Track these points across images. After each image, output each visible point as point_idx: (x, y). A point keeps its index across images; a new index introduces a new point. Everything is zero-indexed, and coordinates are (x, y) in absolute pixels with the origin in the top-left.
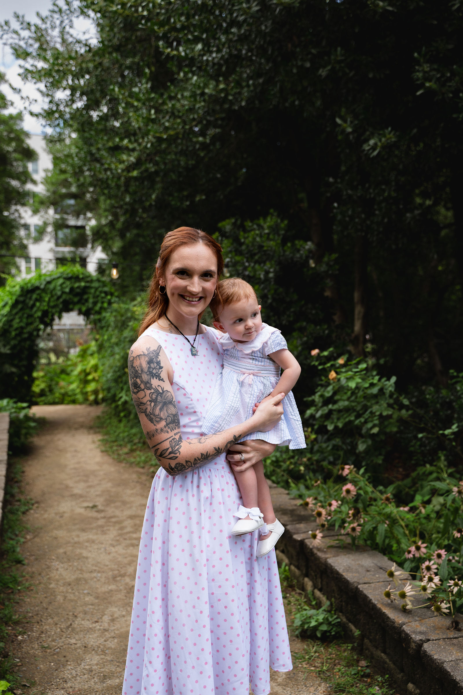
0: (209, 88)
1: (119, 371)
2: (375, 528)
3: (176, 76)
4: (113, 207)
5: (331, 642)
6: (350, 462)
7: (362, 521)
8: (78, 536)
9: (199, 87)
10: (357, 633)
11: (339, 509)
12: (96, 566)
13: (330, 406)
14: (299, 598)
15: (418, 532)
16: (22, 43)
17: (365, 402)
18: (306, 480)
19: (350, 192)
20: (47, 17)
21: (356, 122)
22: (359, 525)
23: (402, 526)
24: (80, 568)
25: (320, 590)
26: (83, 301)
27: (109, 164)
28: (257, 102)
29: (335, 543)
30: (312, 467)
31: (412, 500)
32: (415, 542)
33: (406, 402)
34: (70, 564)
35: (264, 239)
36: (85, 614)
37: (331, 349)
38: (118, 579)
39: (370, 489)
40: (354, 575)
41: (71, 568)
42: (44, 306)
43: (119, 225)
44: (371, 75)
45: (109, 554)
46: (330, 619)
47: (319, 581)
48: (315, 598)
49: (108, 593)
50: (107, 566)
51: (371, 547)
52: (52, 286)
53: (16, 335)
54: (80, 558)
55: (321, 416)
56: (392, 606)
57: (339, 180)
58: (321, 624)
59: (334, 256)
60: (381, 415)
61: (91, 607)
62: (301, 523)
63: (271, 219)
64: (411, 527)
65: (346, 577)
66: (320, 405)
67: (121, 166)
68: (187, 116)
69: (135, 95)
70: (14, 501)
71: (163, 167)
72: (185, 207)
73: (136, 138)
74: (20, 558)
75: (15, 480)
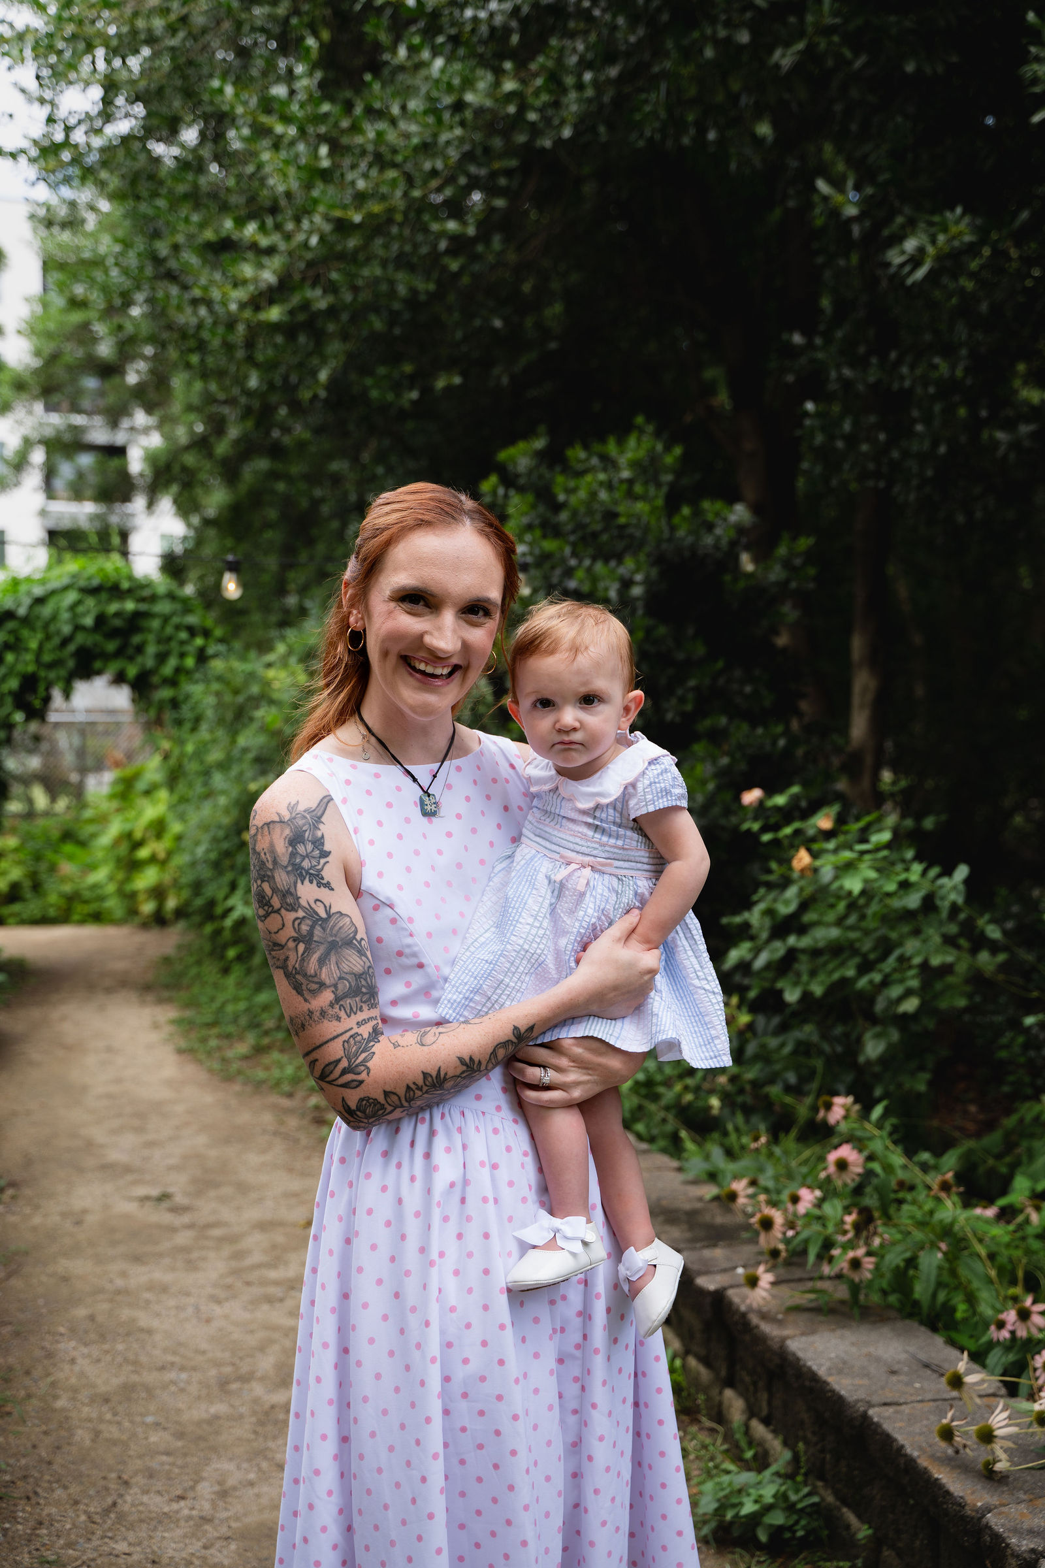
0: (475, 90)
1: (226, 837)
2: (911, 1262)
3: (386, 57)
5: (794, 1556)
6: (841, 1088)
7: (877, 1241)
8: (124, 1274)
10: (863, 1532)
11: (817, 1212)
12: (174, 1353)
13: (792, 940)
14: (708, 1441)
15: (1020, 1274)
17: (883, 931)
18: (725, 1134)
19: (847, 372)
21: (869, 191)
22: (869, 1254)
23: (979, 1256)
24: (131, 1357)
25: (766, 1422)
26: (130, 651)
28: (602, 129)
29: (805, 1299)
30: (740, 1099)
31: (1004, 1190)
32: (1015, 1299)
33: (994, 932)
34: (106, 1347)
36: (151, 1476)
37: (795, 789)
38: (234, 1386)
39: (897, 1159)
40: (857, 1381)
41: (108, 1358)
42: (27, 664)
43: (222, 448)
44: (910, 68)
45: (208, 1321)
46: (793, 1497)
47: (764, 1396)
48: (750, 1444)
49: (210, 1422)
50: (204, 1352)
51: (900, 1310)
52: (47, 611)
54: (132, 1331)
55: (768, 966)
56: (957, 1463)
57: (818, 341)
58: (768, 1508)
59: (804, 543)
60: (925, 966)
61: (164, 1458)
62: (715, 1246)
64: (1002, 1259)
65: (836, 1387)
66: (764, 935)
67: (236, 295)
68: (416, 163)
69: (277, 107)
71: (349, 299)
72: (406, 405)
73: (279, 219)
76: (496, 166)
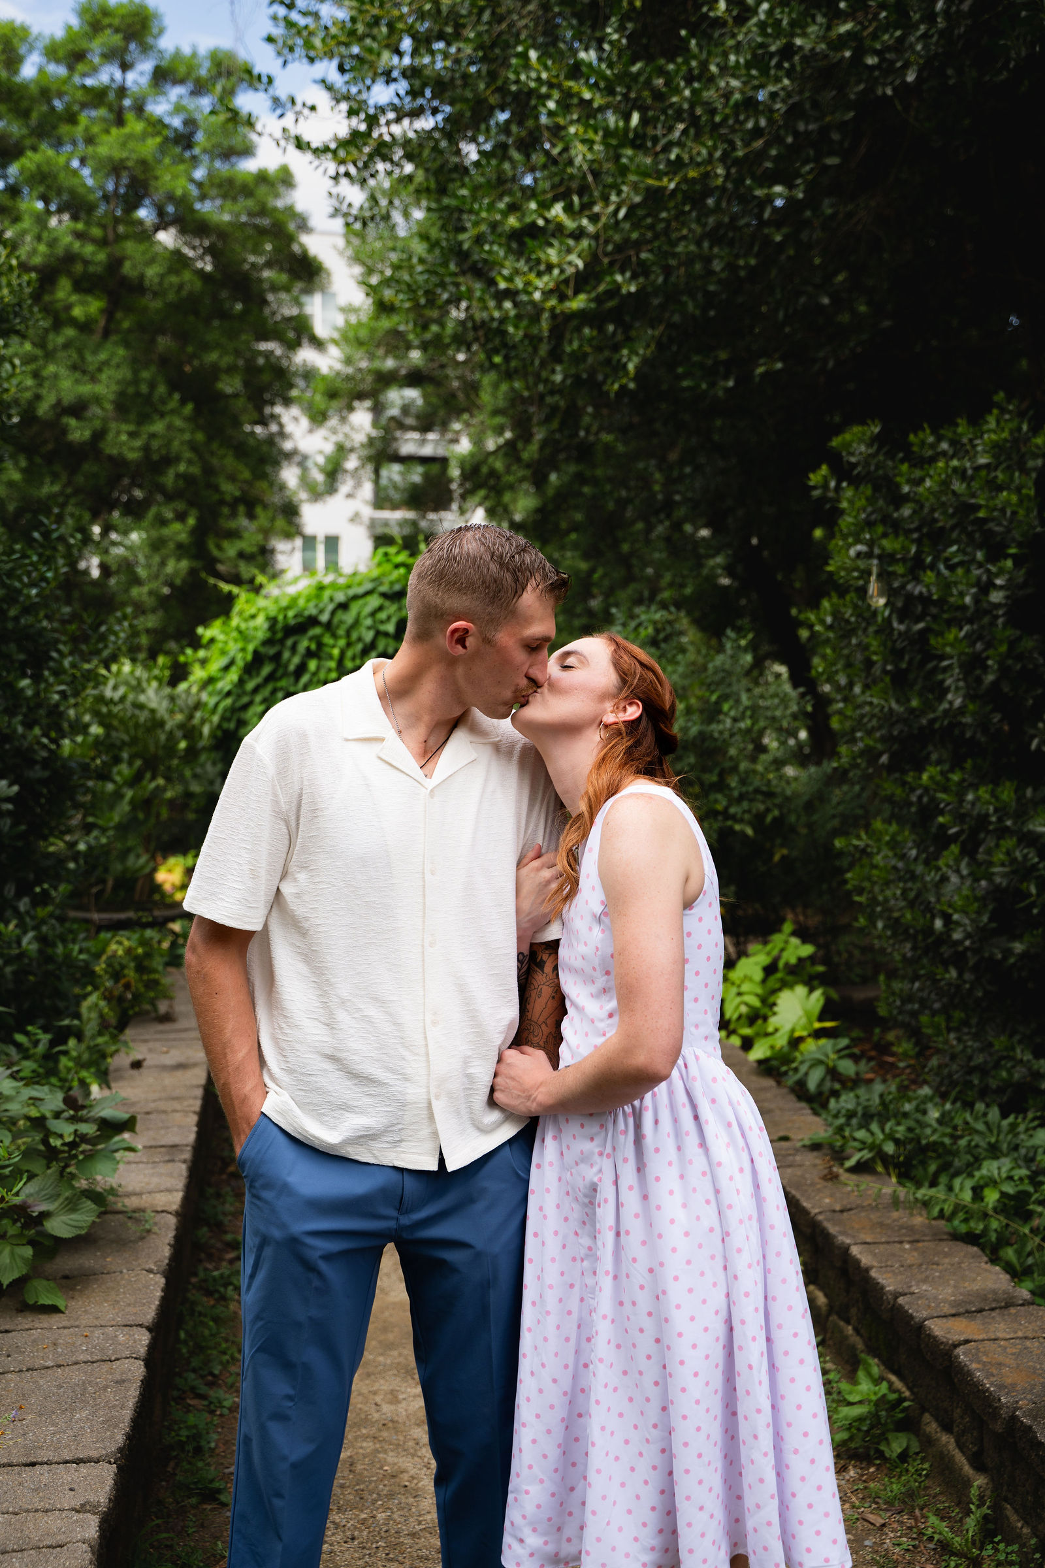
0: (804, 35)
4: (515, 399)
9: (778, 31)
27: (509, 279)
28: (950, 72)
35: (975, 485)
43: (531, 452)
52: (349, 618)
63: (998, 422)
67: (540, 283)
68: (737, 121)
69: (584, 69)
70: (219, 1245)
71: (660, 280)
72: (720, 393)
73: (586, 199)
74: (212, 1481)
75: (232, 1169)
76: (828, 119)
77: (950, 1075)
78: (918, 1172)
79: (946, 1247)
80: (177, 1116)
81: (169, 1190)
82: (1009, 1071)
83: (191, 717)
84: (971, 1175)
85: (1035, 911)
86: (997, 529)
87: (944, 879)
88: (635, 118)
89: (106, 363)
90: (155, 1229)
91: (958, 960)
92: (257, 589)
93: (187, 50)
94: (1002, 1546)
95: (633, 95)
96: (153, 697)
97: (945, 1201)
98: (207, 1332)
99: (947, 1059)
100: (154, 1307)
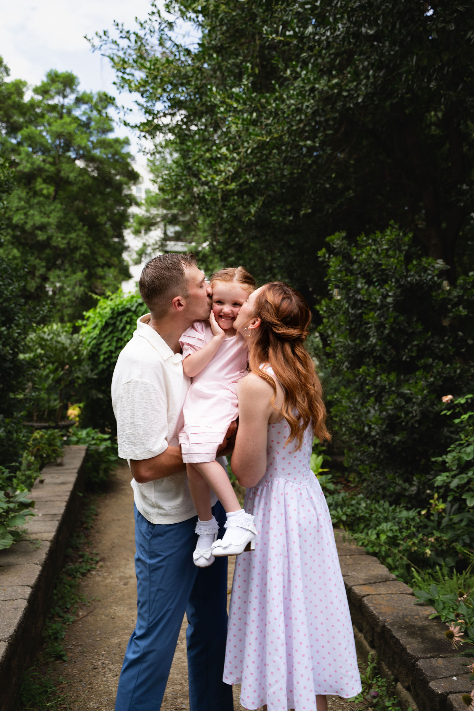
3: (282, 74)
9: (309, 82)
16: (121, 54)
20: (146, 22)
27: (206, 177)
35: (381, 256)
37: (469, 395)
53: (105, 359)
62: (438, 656)
63: (391, 232)
67: (218, 178)
68: (293, 117)
69: (234, 95)
70: (76, 556)
71: (264, 178)
72: (287, 222)
73: (235, 146)
74: (60, 651)
75: (85, 526)
76: (328, 116)
77: (371, 489)
78: (356, 528)
79: (363, 557)
80: (58, 503)
81: (50, 532)
82: (394, 488)
83: (78, 346)
84: (375, 529)
85: (404, 424)
86: (390, 273)
87: (369, 412)
88: (255, 115)
89: (53, 210)
90: (41, 547)
91: (374, 443)
92: (107, 298)
93: (88, 92)
94: (380, 679)
95: (253, 106)
96: (63, 339)
97: (364, 539)
98: (66, 591)
99: (369, 483)
100: (35, 578)
